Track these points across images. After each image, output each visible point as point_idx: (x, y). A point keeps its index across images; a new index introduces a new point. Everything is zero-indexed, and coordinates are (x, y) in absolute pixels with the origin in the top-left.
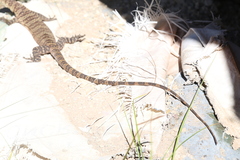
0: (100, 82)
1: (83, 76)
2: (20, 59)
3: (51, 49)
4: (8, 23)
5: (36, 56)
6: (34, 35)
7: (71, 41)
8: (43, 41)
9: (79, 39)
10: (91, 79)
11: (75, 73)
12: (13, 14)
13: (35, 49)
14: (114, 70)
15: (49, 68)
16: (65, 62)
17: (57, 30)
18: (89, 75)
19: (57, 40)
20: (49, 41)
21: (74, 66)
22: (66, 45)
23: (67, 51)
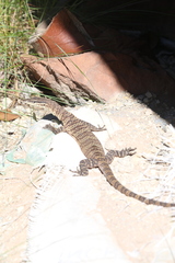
0: (151, 202)
1: (132, 195)
2: (66, 172)
3: (100, 163)
4: (55, 131)
5: (83, 170)
6: (82, 146)
7: (121, 154)
8: (91, 153)
9: (129, 152)
10: (141, 199)
11: (124, 190)
12: (60, 122)
13: (82, 162)
14: (166, 189)
15: (96, 184)
16: (113, 178)
17: (106, 141)
18: (139, 194)
19: (106, 152)
20: (98, 154)
21: (123, 183)
22: (116, 159)
23: (117, 165)
